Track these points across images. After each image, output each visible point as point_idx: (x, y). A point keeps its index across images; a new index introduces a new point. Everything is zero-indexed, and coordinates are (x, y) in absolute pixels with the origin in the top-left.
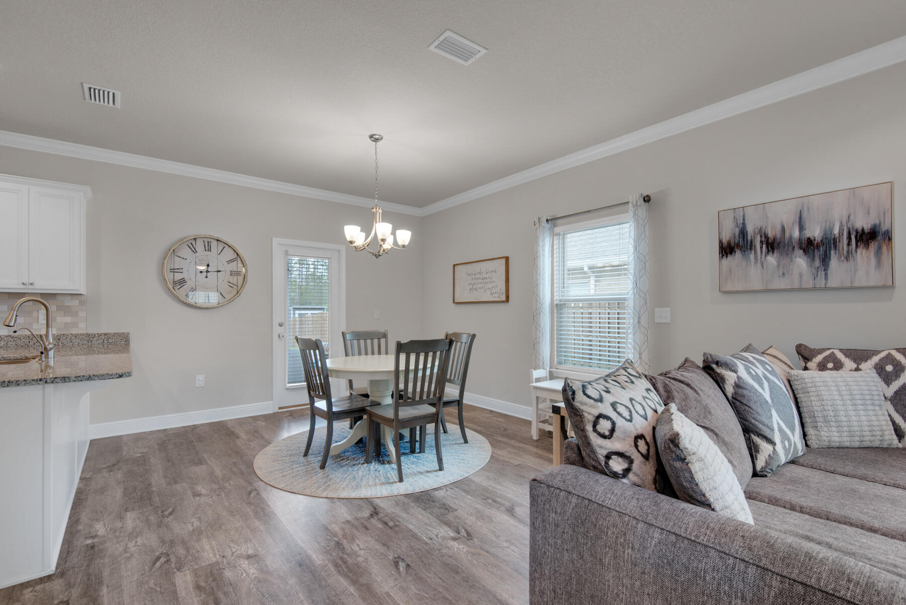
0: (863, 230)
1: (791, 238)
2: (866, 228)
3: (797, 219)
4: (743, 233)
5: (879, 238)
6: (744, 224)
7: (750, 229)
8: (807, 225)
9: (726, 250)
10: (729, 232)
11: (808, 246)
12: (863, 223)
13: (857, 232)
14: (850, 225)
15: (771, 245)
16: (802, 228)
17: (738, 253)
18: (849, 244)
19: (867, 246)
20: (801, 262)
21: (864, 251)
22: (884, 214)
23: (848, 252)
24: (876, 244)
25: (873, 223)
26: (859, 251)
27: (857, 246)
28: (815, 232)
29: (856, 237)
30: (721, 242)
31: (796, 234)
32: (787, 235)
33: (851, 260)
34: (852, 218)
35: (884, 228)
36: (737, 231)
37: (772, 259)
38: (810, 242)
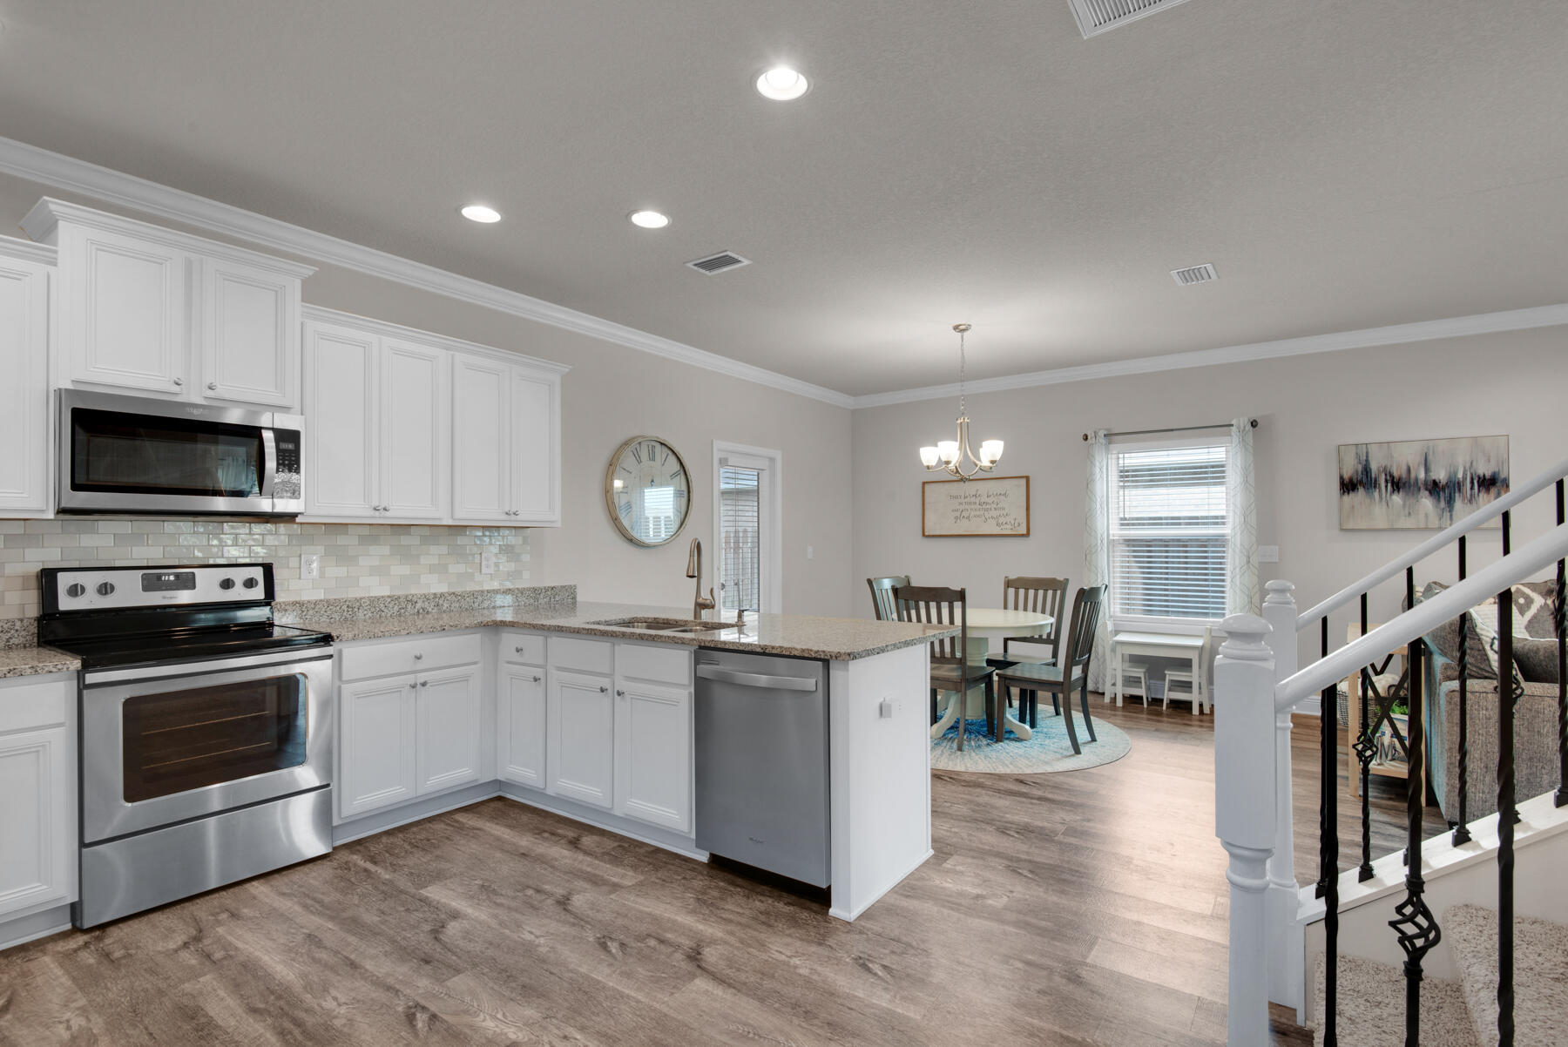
0: (1484, 476)
1: (1417, 479)
2: (1487, 475)
3: (1423, 462)
4: (1366, 470)
5: (1498, 485)
6: (1367, 461)
7: (1374, 466)
8: (1433, 467)
9: (1348, 486)
10: (1350, 468)
11: (1434, 488)
12: (1484, 469)
13: (1479, 478)
14: (1473, 471)
15: (1397, 484)
16: (1427, 470)
17: (1361, 490)
18: (1472, 488)
19: (1488, 490)
20: (1426, 503)
21: (1485, 496)
22: (1503, 463)
23: (1471, 495)
24: (1496, 490)
25: (1493, 470)
26: (1481, 495)
27: (1479, 491)
28: (1441, 475)
29: (1478, 481)
30: (1341, 478)
31: (1422, 475)
32: (1413, 475)
33: (1474, 503)
34: (1474, 464)
35: (1503, 476)
36: (1360, 468)
37: (1397, 499)
38: (1435, 483)
